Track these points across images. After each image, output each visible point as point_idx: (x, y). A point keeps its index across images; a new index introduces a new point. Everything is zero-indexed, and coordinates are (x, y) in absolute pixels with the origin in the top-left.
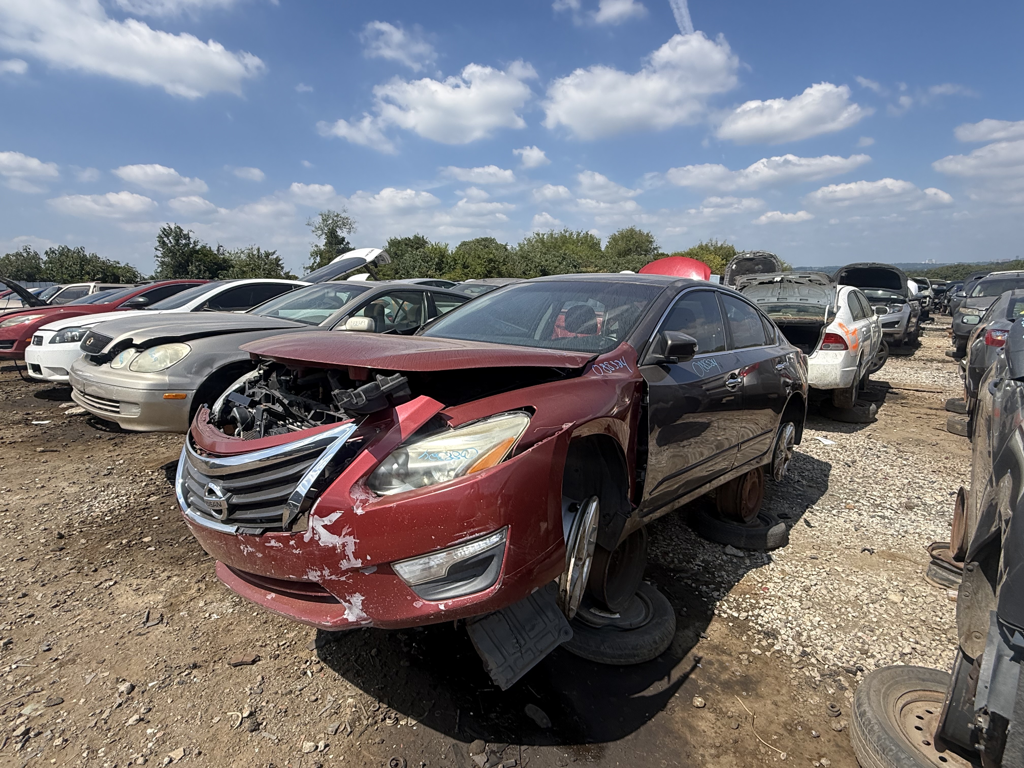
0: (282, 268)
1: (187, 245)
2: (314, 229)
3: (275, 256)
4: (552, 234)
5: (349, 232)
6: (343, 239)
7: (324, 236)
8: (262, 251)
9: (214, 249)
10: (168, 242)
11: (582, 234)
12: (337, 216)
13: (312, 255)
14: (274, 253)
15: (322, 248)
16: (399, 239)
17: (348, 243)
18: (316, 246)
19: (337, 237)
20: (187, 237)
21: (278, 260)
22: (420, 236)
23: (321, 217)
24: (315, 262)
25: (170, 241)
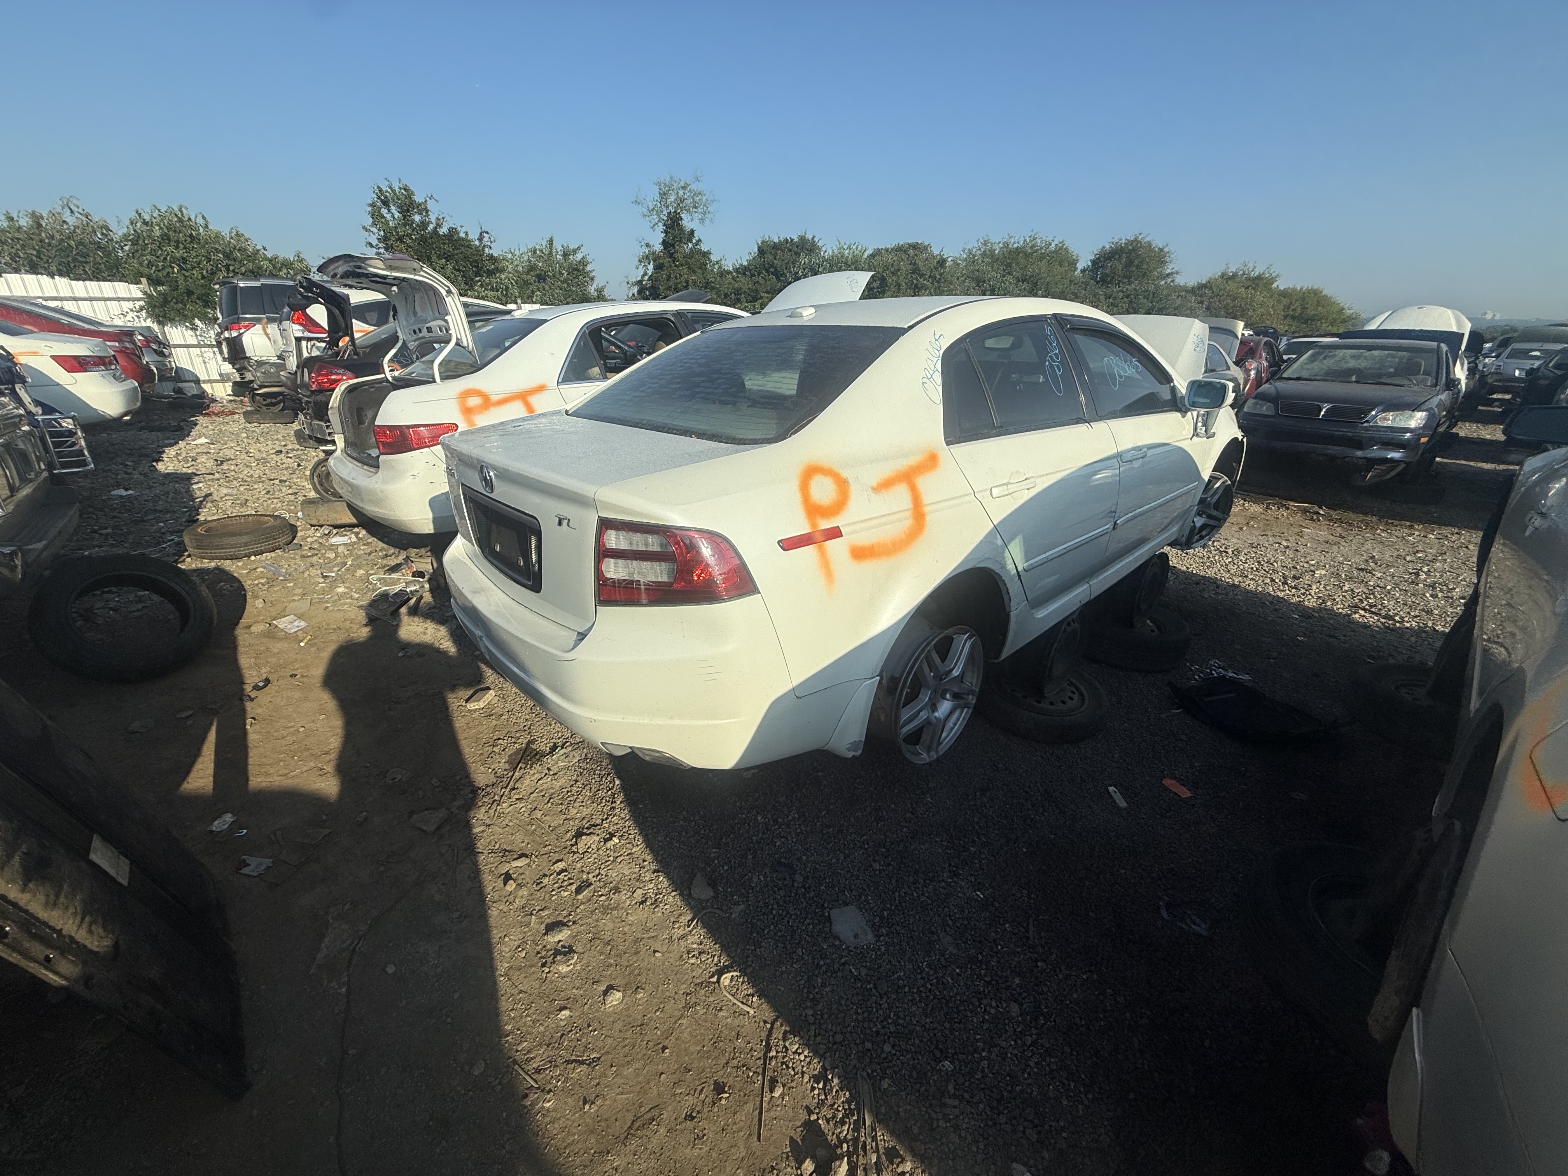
0: (592, 279)
1: (424, 224)
2: (645, 210)
3: (579, 256)
4: (1006, 245)
5: (702, 220)
6: (692, 232)
7: (661, 227)
8: (558, 246)
9: (474, 236)
10: (388, 216)
11: (1053, 245)
12: (684, 188)
13: (640, 261)
14: (579, 248)
15: (658, 248)
16: (776, 240)
17: (699, 241)
18: (648, 245)
19: (681, 229)
20: (423, 210)
21: (584, 262)
22: (809, 236)
23: (657, 188)
24: (645, 274)
25: (392, 215)
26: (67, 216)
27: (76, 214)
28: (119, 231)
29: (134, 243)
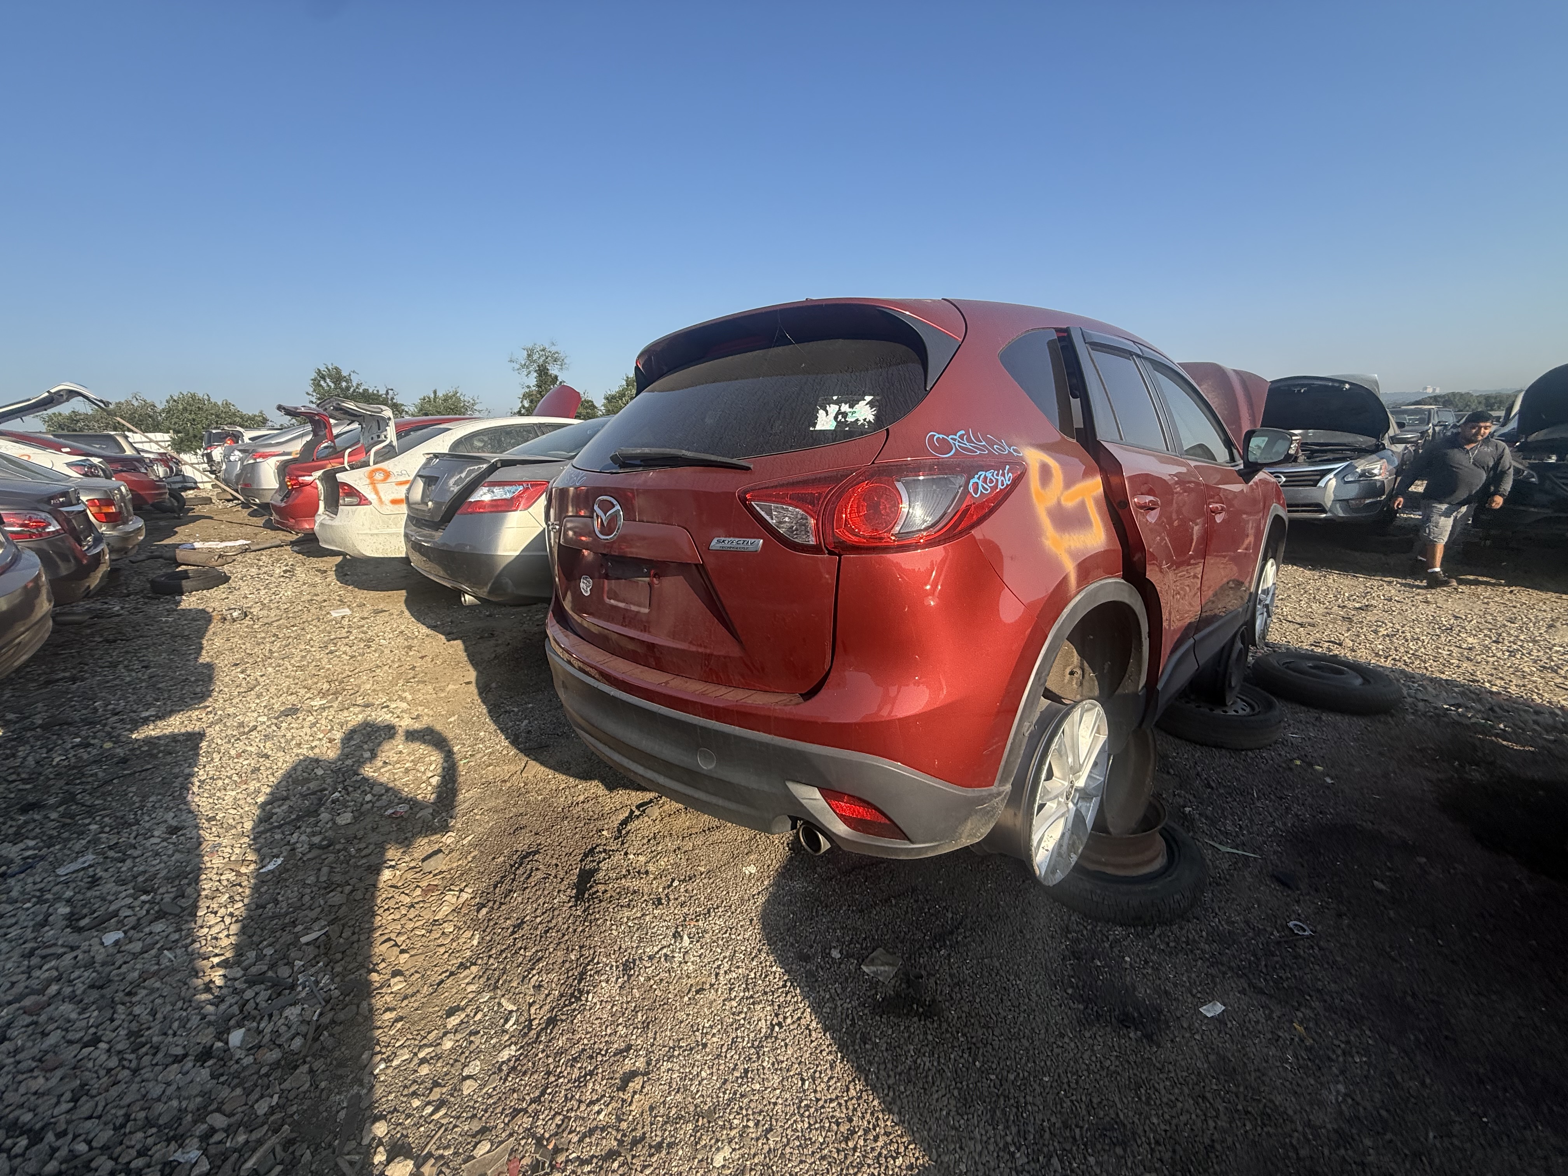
1: (348, 388)
2: (519, 366)
5: (561, 369)
7: (533, 374)
12: (543, 350)
14: (454, 394)
15: (533, 388)
17: (563, 381)
19: (549, 375)
20: (348, 379)
23: (525, 351)
24: (523, 402)
25: (327, 384)
28: (160, 407)
29: (168, 412)
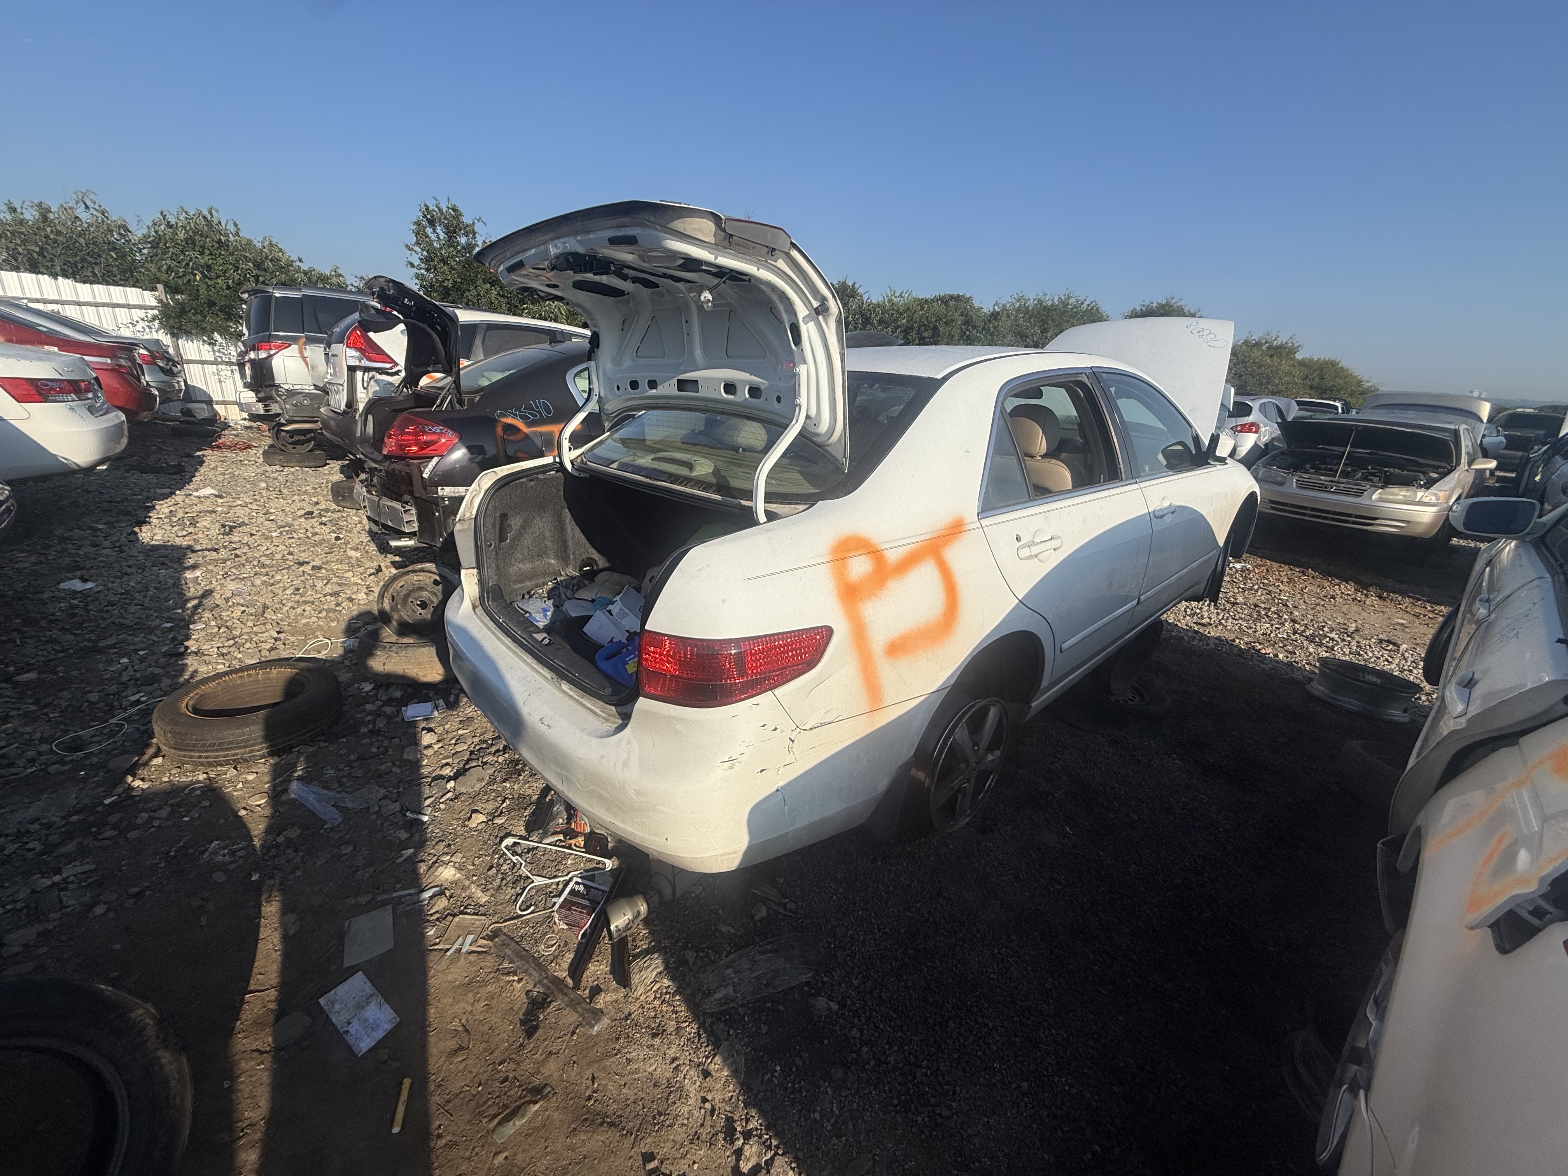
26: (80, 212)
27: (92, 211)
